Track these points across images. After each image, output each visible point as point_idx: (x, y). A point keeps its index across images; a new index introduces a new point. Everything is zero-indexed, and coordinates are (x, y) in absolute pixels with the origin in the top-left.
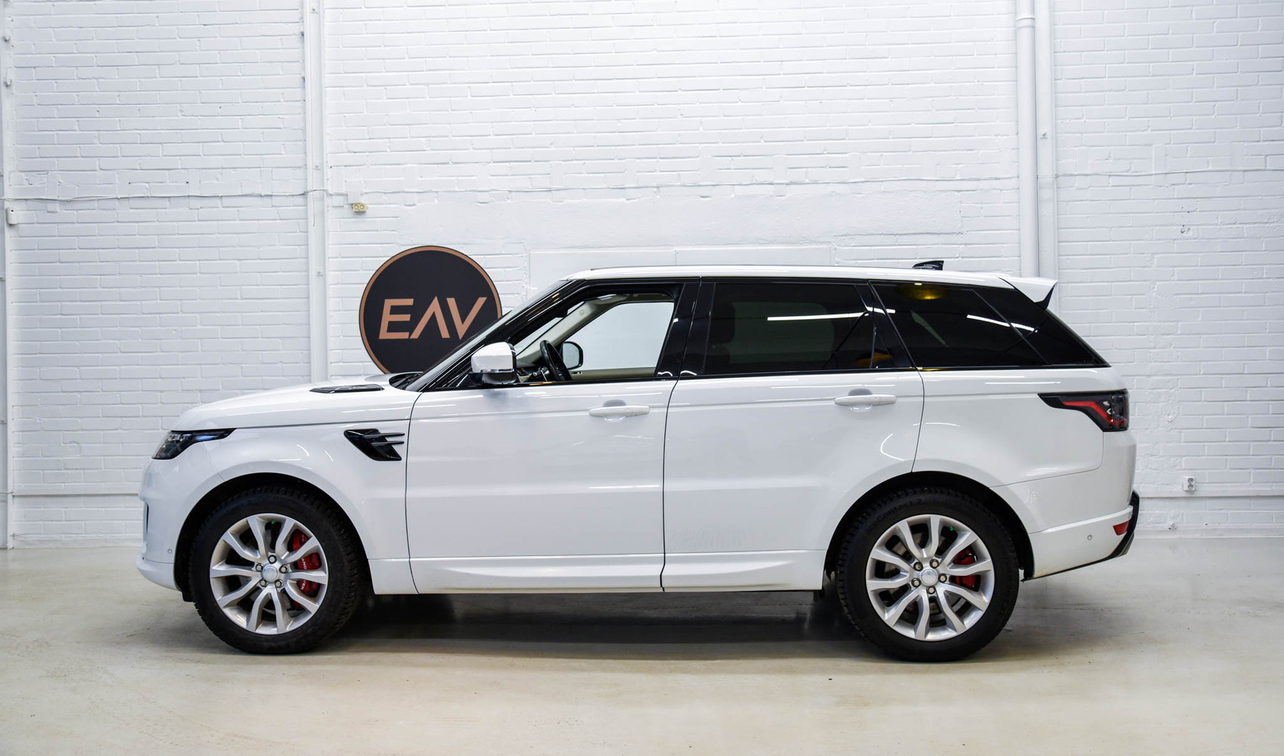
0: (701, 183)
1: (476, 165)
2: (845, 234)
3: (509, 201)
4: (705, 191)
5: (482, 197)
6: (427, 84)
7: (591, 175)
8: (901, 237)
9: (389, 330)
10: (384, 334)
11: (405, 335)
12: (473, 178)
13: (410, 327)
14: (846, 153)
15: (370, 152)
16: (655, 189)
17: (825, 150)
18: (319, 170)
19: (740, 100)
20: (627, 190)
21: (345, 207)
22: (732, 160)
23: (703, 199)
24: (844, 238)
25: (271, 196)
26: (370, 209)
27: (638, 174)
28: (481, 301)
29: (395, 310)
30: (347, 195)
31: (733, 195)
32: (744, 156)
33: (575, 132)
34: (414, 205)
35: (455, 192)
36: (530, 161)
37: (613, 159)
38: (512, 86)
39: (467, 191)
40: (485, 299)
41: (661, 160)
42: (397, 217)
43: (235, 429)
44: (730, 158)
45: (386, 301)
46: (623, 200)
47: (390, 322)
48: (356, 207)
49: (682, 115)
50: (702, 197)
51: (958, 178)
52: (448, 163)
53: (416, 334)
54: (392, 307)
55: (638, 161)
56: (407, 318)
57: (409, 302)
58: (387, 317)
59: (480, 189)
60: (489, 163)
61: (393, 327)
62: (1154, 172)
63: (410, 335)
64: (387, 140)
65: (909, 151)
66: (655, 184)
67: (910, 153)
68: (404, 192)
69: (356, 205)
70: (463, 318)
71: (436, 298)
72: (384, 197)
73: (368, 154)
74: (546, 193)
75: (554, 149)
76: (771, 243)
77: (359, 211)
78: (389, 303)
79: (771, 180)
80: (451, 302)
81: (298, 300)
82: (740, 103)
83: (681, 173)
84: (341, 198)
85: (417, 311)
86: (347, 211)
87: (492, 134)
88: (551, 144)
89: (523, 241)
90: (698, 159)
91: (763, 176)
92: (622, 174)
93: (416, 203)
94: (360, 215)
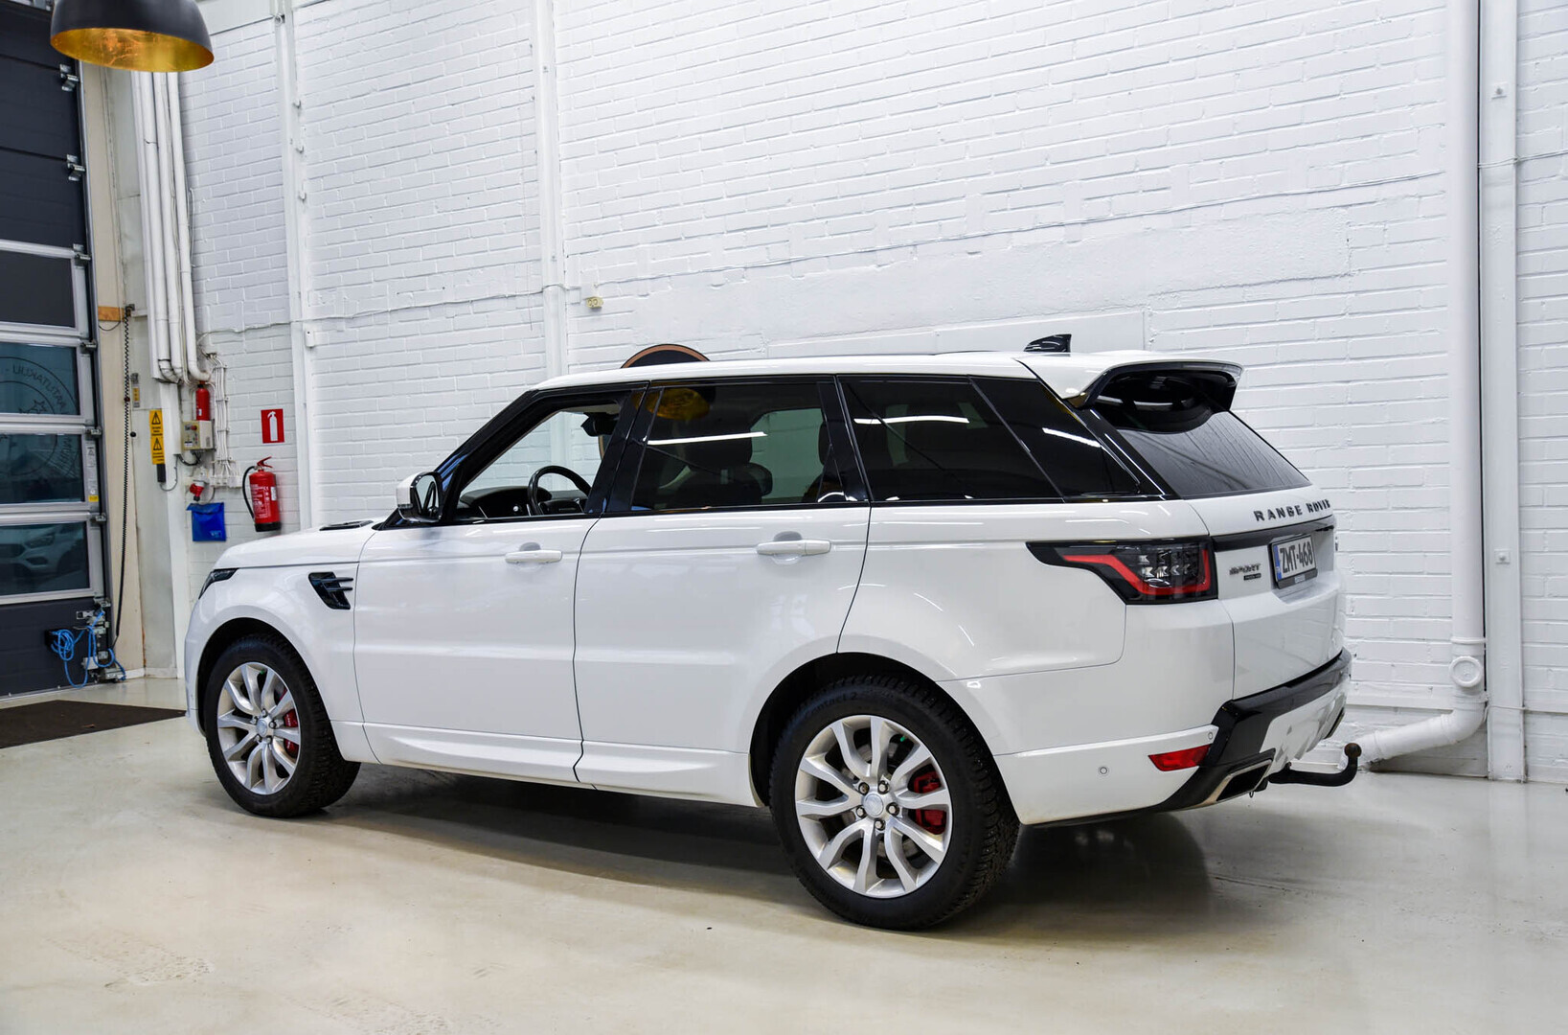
0: (969, 234)
1: (710, 237)
2: (1164, 290)
3: (745, 281)
4: (972, 245)
5: (717, 278)
6: (657, 142)
7: (835, 237)
8: (1251, 289)
12: (706, 255)
14: (1167, 167)
15: (603, 234)
16: (911, 249)
17: (1137, 166)
18: (556, 261)
19: (1018, 108)
20: (878, 253)
21: (581, 303)
22: (1008, 196)
23: (970, 256)
24: (1163, 296)
25: (515, 296)
26: (607, 304)
27: (891, 229)
30: (585, 289)
31: (1009, 248)
32: (1024, 188)
33: (816, 181)
34: (648, 295)
35: (689, 274)
36: (766, 226)
37: (860, 213)
38: (745, 129)
39: (699, 272)
41: (917, 207)
42: (632, 311)
43: (236, 569)
44: (1006, 194)
46: (873, 267)
48: (592, 303)
49: (942, 140)
50: (970, 253)
52: (679, 239)
55: (892, 211)
59: (714, 268)
60: (723, 233)
64: (619, 217)
65: (1266, 150)
66: (910, 242)
67: (1268, 153)
68: (637, 280)
69: (592, 299)
72: (618, 287)
73: (601, 236)
74: (786, 266)
75: (792, 207)
76: (1060, 312)
77: (594, 306)
79: (1061, 220)
82: (1017, 112)
83: (943, 222)
84: (577, 293)
86: (584, 308)
87: (725, 196)
88: (789, 201)
89: (760, 331)
90: (963, 200)
91: (1049, 215)
92: (871, 233)
93: (649, 292)
94: (597, 311)
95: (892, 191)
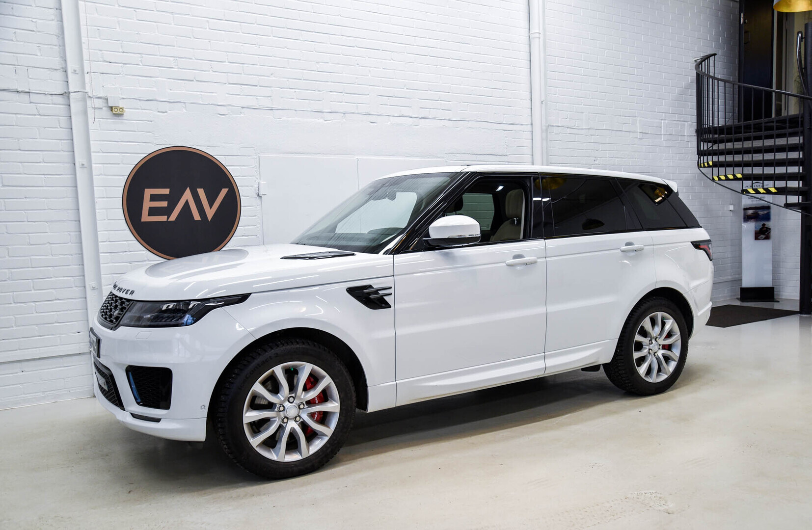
0: (371, 113)
1: (215, 84)
2: (451, 152)
3: (242, 115)
4: (373, 119)
5: (222, 110)
6: (172, 13)
7: (300, 100)
8: (478, 156)
9: (150, 215)
10: (146, 218)
11: (163, 218)
12: (213, 94)
13: (168, 211)
14: (450, 101)
15: (123, 64)
16: (343, 115)
17: (440, 98)
18: (78, 74)
19: (392, 59)
20: (324, 113)
21: (103, 108)
22: (389, 99)
23: (371, 124)
24: (450, 155)
25: (29, 93)
26: (127, 112)
27: (331, 103)
28: (224, 191)
29: (154, 198)
30: (107, 99)
31: (389, 123)
32: (395, 97)
33: (288, 67)
35: (200, 104)
36: (256, 86)
37: (314, 90)
38: (241, 25)
39: (209, 104)
40: (226, 190)
41: (345, 94)
42: (151, 121)
43: (251, 294)
44: (387, 98)
45: (146, 190)
46: (322, 120)
47: (150, 208)
48: (116, 110)
49: (358, 64)
50: (371, 122)
51: (504, 122)
52: (193, 80)
53: (173, 217)
54: (152, 195)
55: (331, 93)
56: (164, 204)
57: (166, 191)
58: (147, 204)
59: (219, 104)
60: (226, 84)
61: (153, 211)
62: (584, 128)
63: (168, 218)
64: (139, 55)
65: (481, 103)
66: (342, 111)
67: (482, 105)
68: (157, 101)
69: (116, 107)
70: (211, 205)
71: (188, 188)
72: (140, 103)
73: (122, 65)
74: (269, 111)
75: (274, 78)
76: (412, 156)
77: (116, 112)
78: (148, 192)
79: (410, 115)
80: (201, 192)
81: (63, 188)
82: (392, 61)
83: (358, 104)
84: (100, 101)
85: (173, 199)
86: (106, 112)
87: (227, 61)
88: (272, 75)
89: (254, 146)
90: (368, 96)
91: (406, 111)
92: (321, 102)
93: (167, 111)
94: (118, 117)
95: (332, 83)
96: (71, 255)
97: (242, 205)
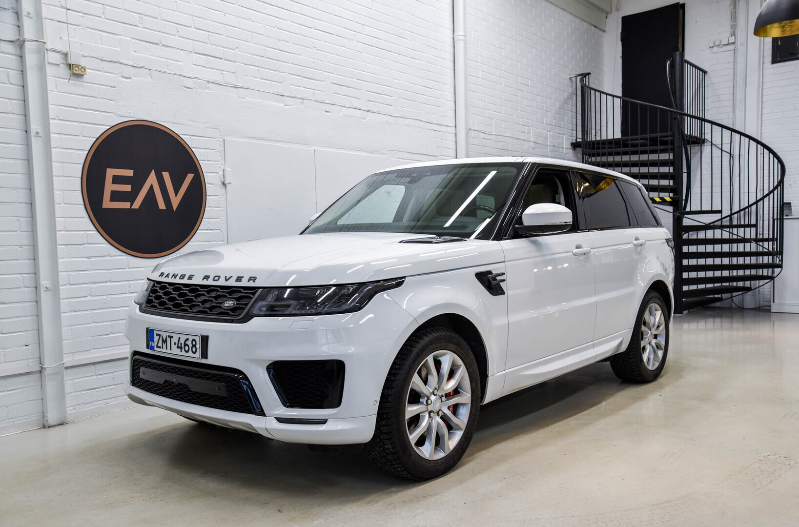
0: (326, 102)
1: (182, 52)
2: (393, 149)
3: (207, 91)
4: (327, 107)
5: (188, 83)
7: (263, 80)
9: (112, 200)
10: (107, 204)
11: (126, 205)
12: (179, 63)
13: (130, 197)
14: (391, 96)
15: (84, 13)
16: (301, 100)
17: (383, 92)
18: (32, 18)
19: (344, 46)
20: (285, 97)
21: (61, 65)
22: (341, 88)
23: (326, 113)
24: (392, 152)
26: (89, 74)
27: (291, 86)
28: (190, 177)
29: (117, 180)
30: (66, 55)
31: (342, 114)
32: (347, 87)
33: (252, 42)
34: (130, 78)
35: (165, 73)
36: (222, 59)
37: (276, 71)
39: (175, 74)
40: (192, 175)
41: (304, 79)
42: (114, 87)
43: (406, 277)
44: (340, 86)
45: (108, 170)
46: (282, 105)
47: (112, 192)
48: (77, 69)
49: (315, 47)
50: (326, 111)
51: (434, 123)
52: (158, 44)
53: (137, 205)
54: (114, 177)
55: (291, 76)
56: (127, 188)
57: (130, 173)
58: (109, 187)
59: (186, 75)
60: (192, 52)
61: (116, 196)
62: (494, 134)
63: (131, 205)
65: (417, 101)
66: (301, 97)
67: (417, 103)
68: (120, 63)
69: (77, 66)
70: (176, 191)
71: (153, 170)
72: (102, 64)
73: (83, 15)
74: (233, 89)
75: (239, 52)
76: (360, 150)
77: (75, 72)
78: (111, 172)
79: (359, 107)
80: (166, 175)
82: (344, 48)
83: (315, 91)
84: (58, 56)
85: (137, 182)
86: (64, 71)
87: (193, 26)
88: (237, 48)
89: (219, 128)
90: (323, 83)
91: (356, 103)
92: (281, 84)
93: (132, 77)
94: (78, 78)
95: (292, 65)
96: (21, 246)
97: (207, 194)
